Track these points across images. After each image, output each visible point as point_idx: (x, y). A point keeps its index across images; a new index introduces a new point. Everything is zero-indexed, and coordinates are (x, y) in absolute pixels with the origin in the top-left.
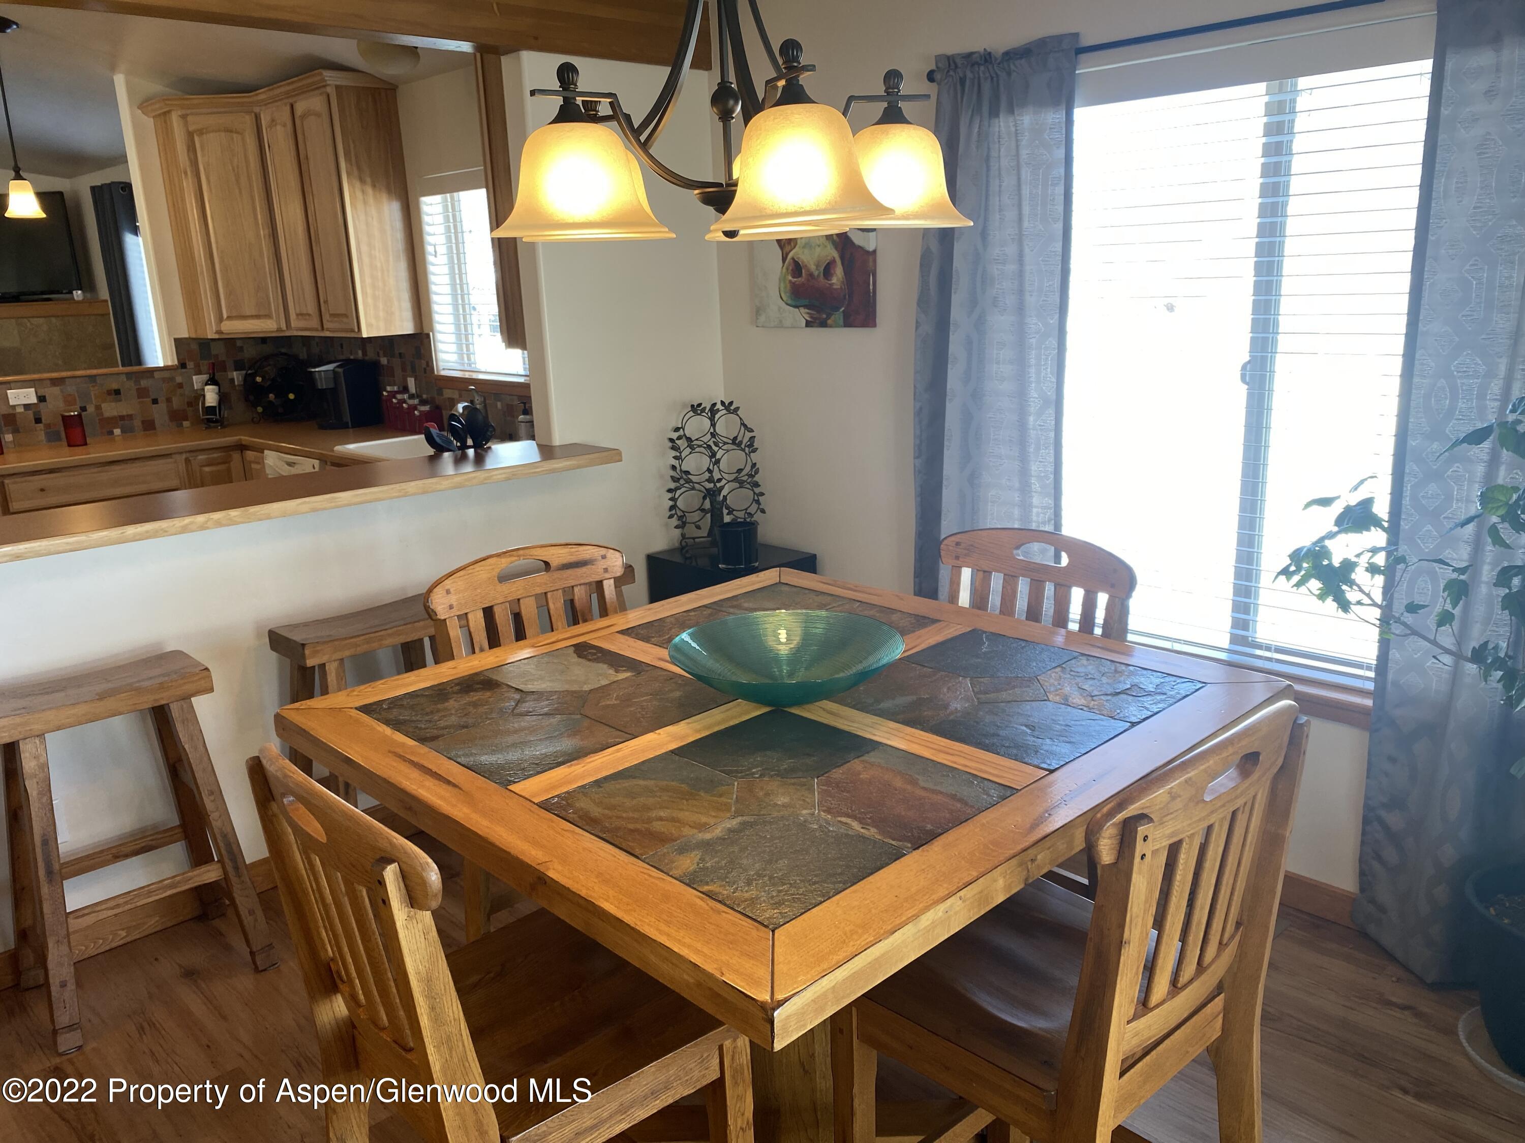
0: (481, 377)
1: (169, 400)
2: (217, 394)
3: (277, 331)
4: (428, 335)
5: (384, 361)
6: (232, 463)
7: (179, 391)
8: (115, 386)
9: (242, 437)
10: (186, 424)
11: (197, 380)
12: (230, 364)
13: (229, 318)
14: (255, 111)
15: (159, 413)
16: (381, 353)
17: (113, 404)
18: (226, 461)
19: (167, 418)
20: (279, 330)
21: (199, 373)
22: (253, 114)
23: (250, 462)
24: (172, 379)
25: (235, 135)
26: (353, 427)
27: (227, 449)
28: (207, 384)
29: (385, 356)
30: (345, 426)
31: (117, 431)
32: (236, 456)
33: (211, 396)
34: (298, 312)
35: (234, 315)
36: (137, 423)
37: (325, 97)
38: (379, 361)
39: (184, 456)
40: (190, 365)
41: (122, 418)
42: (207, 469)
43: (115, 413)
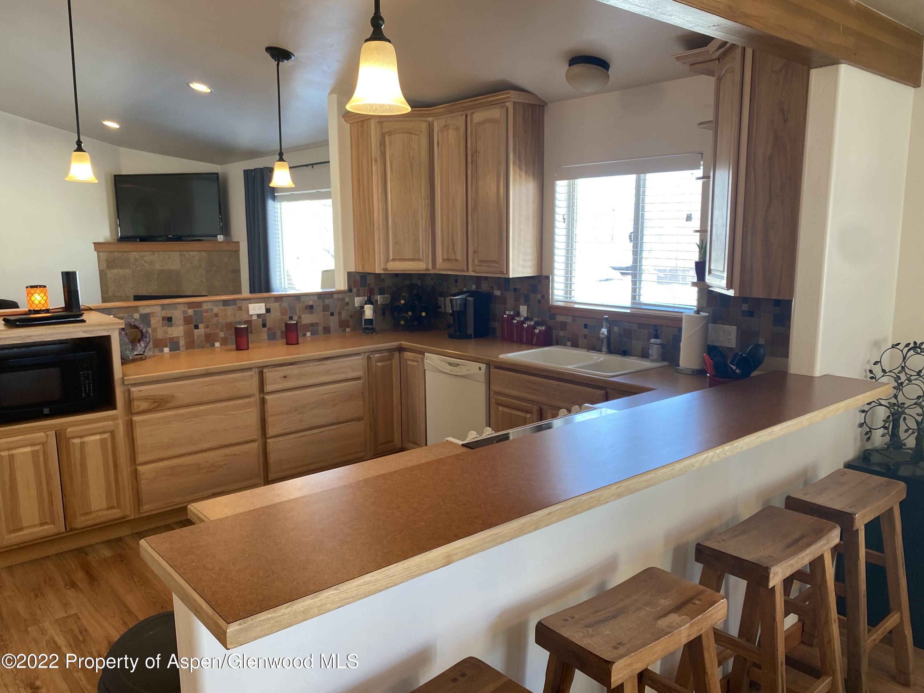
0: (576, 306)
1: (340, 314)
2: (372, 310)
3: (425, 270)
4: (548, 278)
5: (498, 293)
6: (393, 360)
7: (346, 307)
8: (311, 303)
9: (402, 342)
10: (348, 330)
11: (358, 301)
12: (376, 290)
13: (394, 260)
14: (428, 120)
15: (333, 322)
16: (495, 287)
17: (308, 315)
18: (390, 359)
19: (338, 325)
20: (427, 269)
21: (358, 296)
22: (428, 122)
23: (406, 360)
24: (343, 299)
25: (413, 136)
26: (474, 338)
27: (391, 351)
28: (366, 304)
29: (498, 290)
30: (469, 337)
31: (308, 334)
32: (397, 355)
33: (369, 312)
34: (445, 257)
35: (397, 258)
36: (320, 329)
37: (505, 109)
38: (493, 293)
39: (367, 355)
40: (355, 290)
41: (312, 325)
42: (379, 364)
43: (309, 322)
